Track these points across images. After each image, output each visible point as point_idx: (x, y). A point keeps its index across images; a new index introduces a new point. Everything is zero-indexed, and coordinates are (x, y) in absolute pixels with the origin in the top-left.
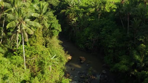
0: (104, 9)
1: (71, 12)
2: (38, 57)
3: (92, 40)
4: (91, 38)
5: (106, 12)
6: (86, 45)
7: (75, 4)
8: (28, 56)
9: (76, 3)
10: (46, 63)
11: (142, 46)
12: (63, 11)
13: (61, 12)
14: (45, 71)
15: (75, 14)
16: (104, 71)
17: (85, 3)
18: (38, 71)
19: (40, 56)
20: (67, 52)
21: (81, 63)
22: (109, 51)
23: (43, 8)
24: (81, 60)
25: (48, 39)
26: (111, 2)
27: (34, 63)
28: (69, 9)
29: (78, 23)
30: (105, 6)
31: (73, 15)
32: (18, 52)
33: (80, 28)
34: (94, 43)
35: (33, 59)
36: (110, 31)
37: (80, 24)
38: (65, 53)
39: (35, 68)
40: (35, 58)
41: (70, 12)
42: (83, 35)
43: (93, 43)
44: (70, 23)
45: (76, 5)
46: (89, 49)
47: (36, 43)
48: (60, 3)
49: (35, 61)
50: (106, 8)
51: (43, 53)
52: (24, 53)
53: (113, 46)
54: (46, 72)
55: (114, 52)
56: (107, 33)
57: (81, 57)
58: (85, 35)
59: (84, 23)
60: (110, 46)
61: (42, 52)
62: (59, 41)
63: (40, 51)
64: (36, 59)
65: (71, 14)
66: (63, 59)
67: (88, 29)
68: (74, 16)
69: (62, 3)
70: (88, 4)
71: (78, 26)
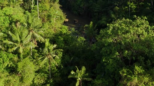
2: (47, 12)
3: (83, 7)
4: (82, 5)
6: (79, 11)
8: (41, 11)
10: (52, 15)
11: (116, 8)
20: (65, 13)
21: (75, 23)
22: (95, 14)
27: (44, 16)
38: (64, 14)
39: (45, 19)
40: (45, 13)
42: (76, 4)
43: (84, 9)
46: (81, 14)
47: (45, 4)
49: (45, 14)
52: (38, 9)
54: (52, 21)
55: (98, 15)
57: (75, 20)
60: (95, 11)
62: (59, 5)
63: (48, 8)
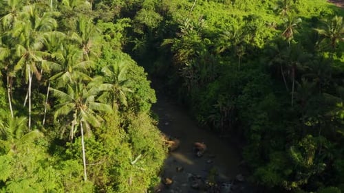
0: (252, 41)
1: (184, 48)
2: (109, 160)
3: (222, 109)
4: (220, 105)
5: (256, 48)
6: (210, 118)
7: (192, 29)
9: (194, 25)
10: (122, 172)
12: (167, 41)
13: (163, 44)
14: (120, 186)
15: (192, 52)
16: (239, 177)
17: (215, 23)
18: (108, 184)
19: (112, 158)
22: (253, 136)
23: (118, 73)
24: (197, 150)
25: (130, 117)
26: (270, 24)
28: (179, 38)
29: (196, 71)
30: (254, 35)
31: (187, 54)
32: (74, 151)
33: (199, 81)
34: (226, 115)
35: (100, 163)
36: (259, 95)
37: (199, 73)
39: (103, 179)
41: (181, 46)
42: (205, 98)
43: (224, 115)
44: (180, 71)
45: (195, 31)
46: (215, 126)
47: (106, 133)
48: (163, 23)
49: (102, 166)
50: (255, 39)
51: (117, 153)
52: (84, 153)
53: (259, 129)
55: (262, 139)
56: (252, 97)
58: (208, 97)
59: (208, 72)
61: (116, 150)
62: (151, 120)
63: (112, 148)
64: (105, 163)
65: (182, 52)
66: (157, 156)
67: (215, 86)
68: (189, 55)
69: (167, 21)
70: (220, 27)
71: (196, 77)
